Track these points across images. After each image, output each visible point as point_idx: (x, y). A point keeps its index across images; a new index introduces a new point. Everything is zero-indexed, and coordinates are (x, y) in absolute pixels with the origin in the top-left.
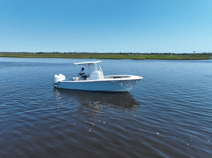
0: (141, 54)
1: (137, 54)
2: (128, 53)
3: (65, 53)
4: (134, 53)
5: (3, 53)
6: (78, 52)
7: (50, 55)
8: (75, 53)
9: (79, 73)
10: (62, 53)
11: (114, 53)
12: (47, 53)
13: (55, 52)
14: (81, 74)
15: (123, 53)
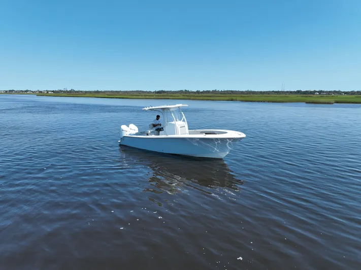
0: (343, 92)
1: (335, 92)
2: (315, 92)
3: (198, 92)
4: (326, 92)
5: (112, 92)
6: (220, 91)
7: (169, 95)
8: (214, 92)
9: (152, 123)
10: (193, 92)
11: (285, 90)
12: (171, 91)
13: (182, 91)
14: (154, 126)
15: (303, 91)
